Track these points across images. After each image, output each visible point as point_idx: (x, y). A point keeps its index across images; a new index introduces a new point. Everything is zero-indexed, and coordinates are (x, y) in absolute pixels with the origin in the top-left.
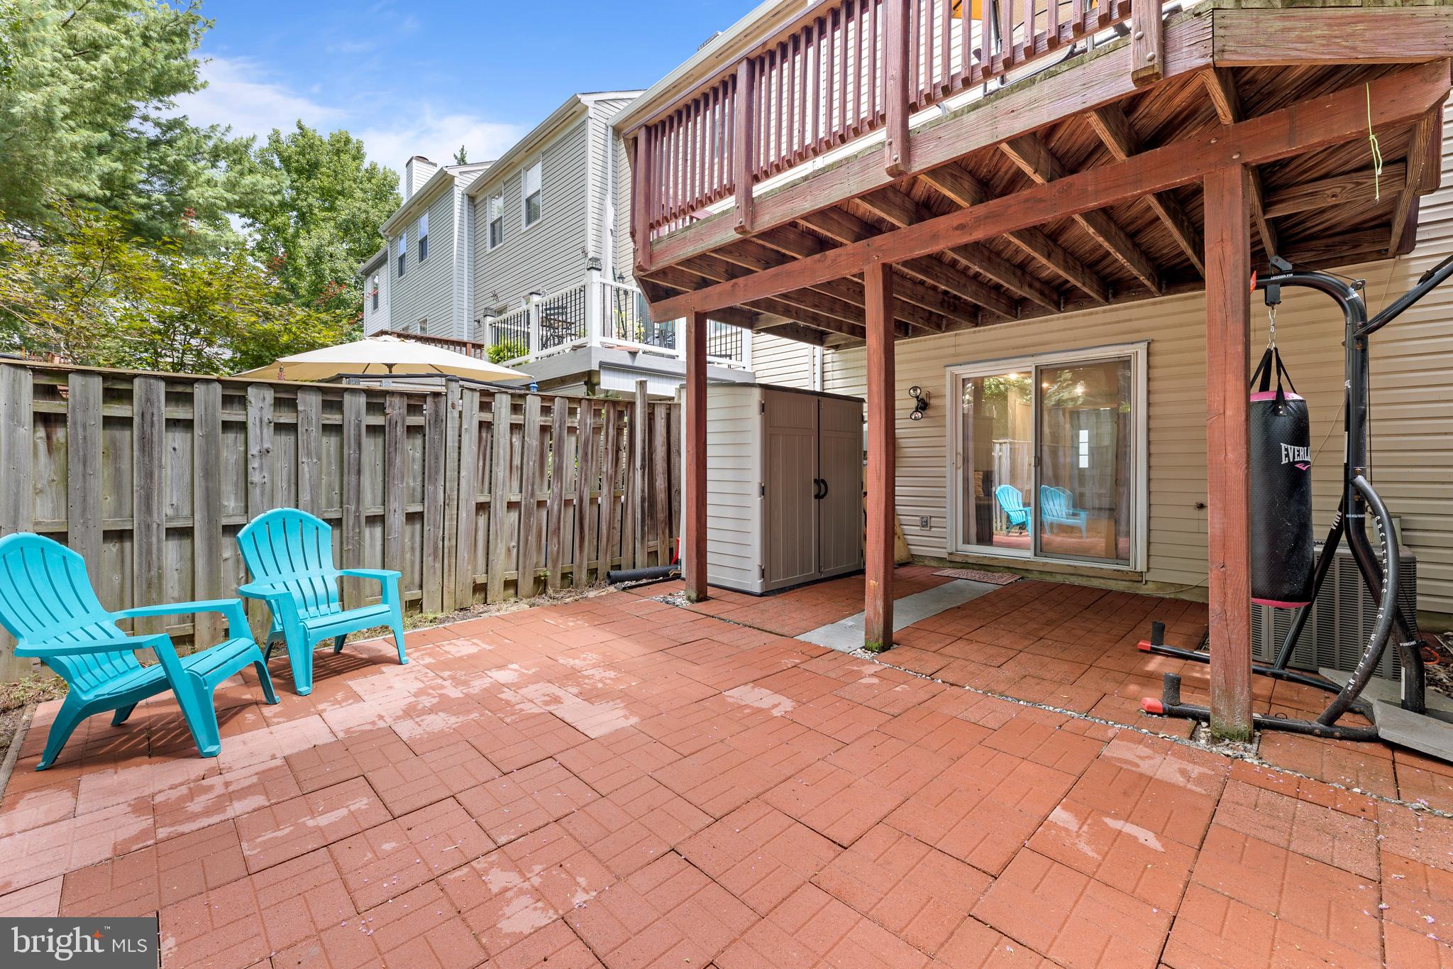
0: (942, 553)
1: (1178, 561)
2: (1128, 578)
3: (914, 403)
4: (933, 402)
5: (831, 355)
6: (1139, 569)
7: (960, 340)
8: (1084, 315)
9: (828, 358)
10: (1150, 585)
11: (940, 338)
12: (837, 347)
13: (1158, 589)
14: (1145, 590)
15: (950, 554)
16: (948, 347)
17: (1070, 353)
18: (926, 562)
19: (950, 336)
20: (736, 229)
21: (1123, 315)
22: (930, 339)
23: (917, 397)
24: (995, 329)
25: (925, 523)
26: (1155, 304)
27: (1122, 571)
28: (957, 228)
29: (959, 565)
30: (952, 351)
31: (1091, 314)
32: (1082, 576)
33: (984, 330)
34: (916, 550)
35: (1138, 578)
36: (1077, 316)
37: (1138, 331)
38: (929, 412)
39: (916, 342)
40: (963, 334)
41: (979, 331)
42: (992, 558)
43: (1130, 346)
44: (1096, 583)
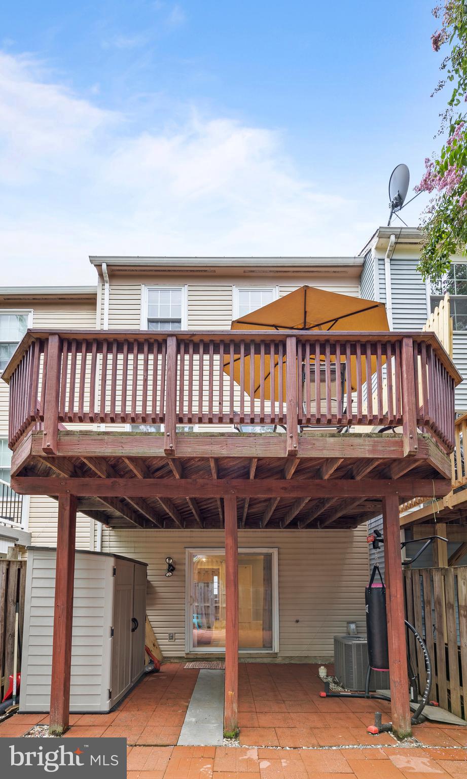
0: (182, 654)
1: (291, 646)
2: (272, 656)
3: (166, 567)
4: (177, 567)
5: (108, 531)
6: (276, 651)
7: (194, 534)
8: (253, 532)
9: (107, 533)
10: (280, 659)
11: (182, 531)
12: (114, 527)
13: (284, 659)
14: (279, 661)
15: (187, 654)
16: (187, 537)
17: (247, 549)
18: (172, 661)
19: (188, 531)
20: (165, 450)
21: (269, 534)
22: (176, 531)
23: (169, 564)
24: (212, 531)
25: (171, 637)
26: (280, 532)
27: (269, 653)
28: (282, 488)
29: (192, 660)
30: (188, 539)
31: (256, 532)
32: (253, 658)
33: (206, 531)
34: (166, 654)
35: (275, 655)
36: (250, 531)
37: (274, 543)
38: (175, 572)
39: (168, 531)
40: (195, 531)
41: (203, 531)
42: (210, 654)
43: (272, 549)
44: (258, 660)
